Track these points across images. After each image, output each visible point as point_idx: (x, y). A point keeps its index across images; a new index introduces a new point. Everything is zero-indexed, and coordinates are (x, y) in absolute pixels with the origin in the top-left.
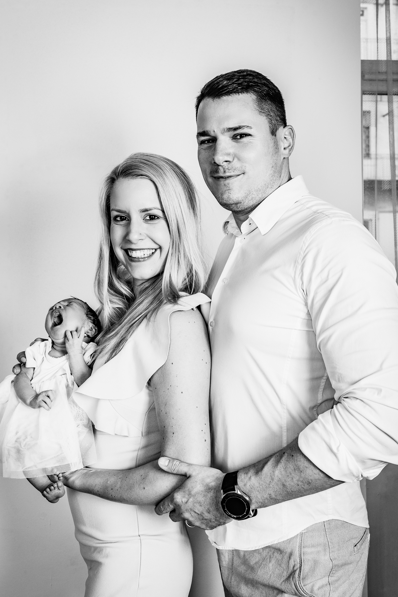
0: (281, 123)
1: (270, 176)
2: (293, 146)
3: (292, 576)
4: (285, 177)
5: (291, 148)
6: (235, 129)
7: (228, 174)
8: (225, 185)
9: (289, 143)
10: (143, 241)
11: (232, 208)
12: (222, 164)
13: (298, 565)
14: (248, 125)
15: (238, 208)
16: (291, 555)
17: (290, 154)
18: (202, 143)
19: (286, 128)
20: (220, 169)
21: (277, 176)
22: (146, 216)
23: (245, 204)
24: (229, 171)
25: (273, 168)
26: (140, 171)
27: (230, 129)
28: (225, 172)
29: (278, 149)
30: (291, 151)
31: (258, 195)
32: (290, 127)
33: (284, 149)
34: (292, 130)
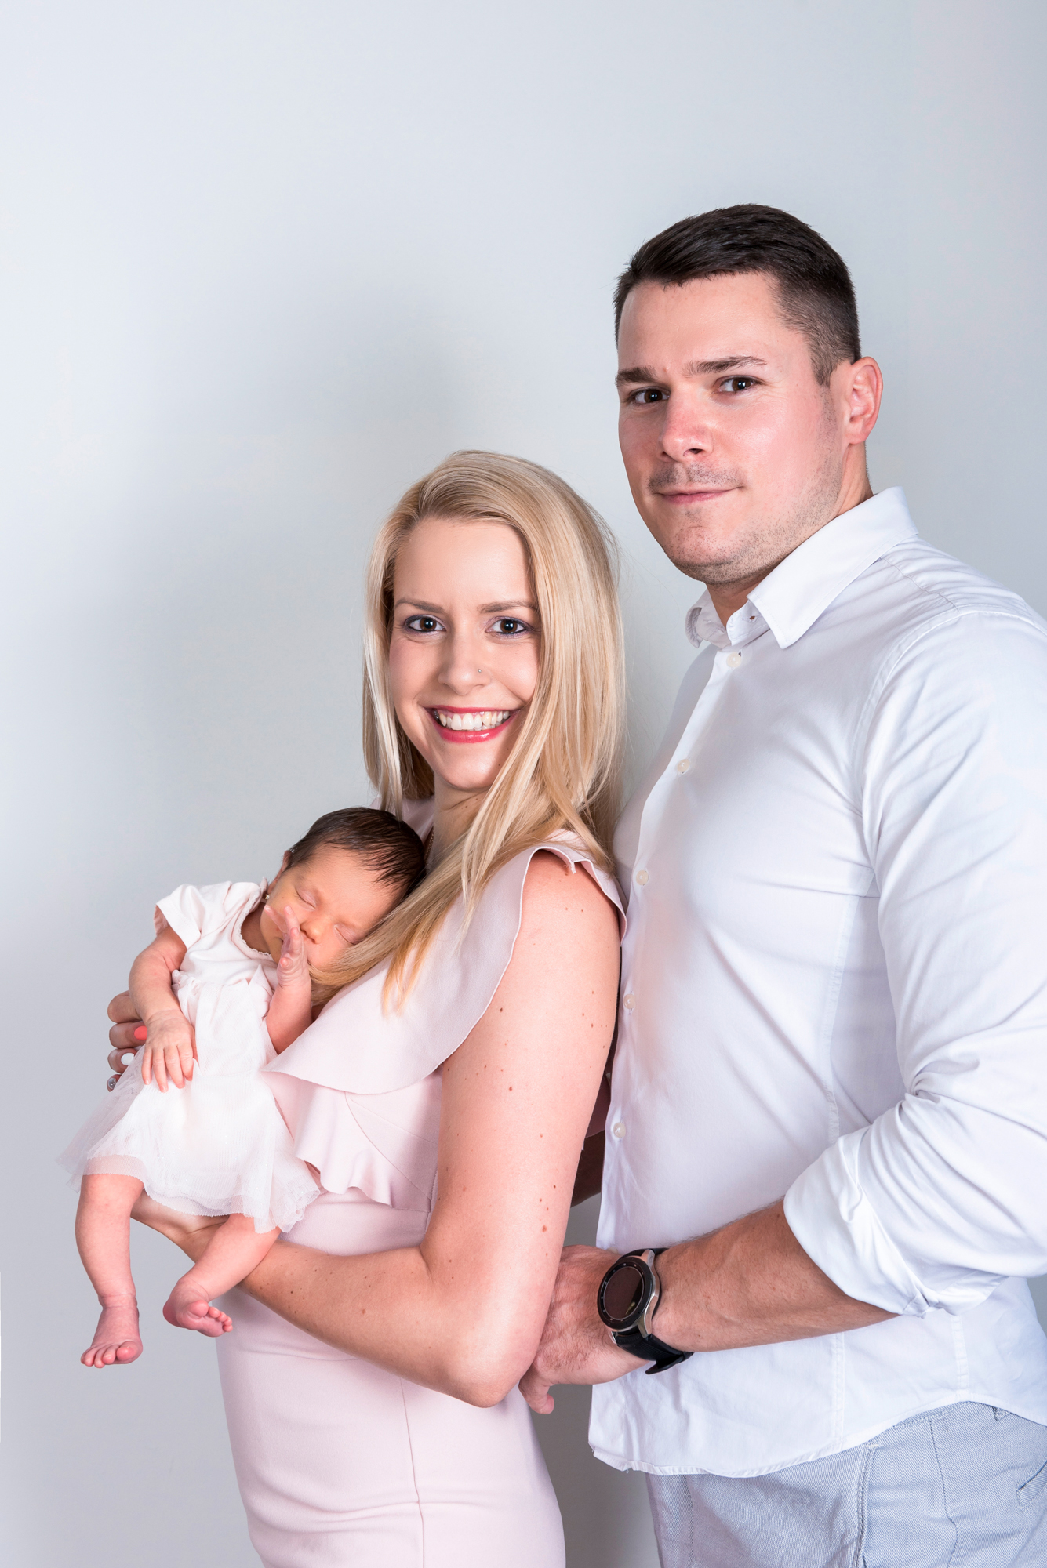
0: (843, 352)
1: (812, 494)
2: (876, 412)
3: (838, 1561)
4: (850, 493)
5: (869, 418)
6: (721, 365)
7: (698, 486)
8: (688, 514)
9: (865, 404)
10: (483, 690)
11: (706, 574)
12: (682, 458)
13: (856, 1533)
14: (754, 355)
15: (723, 576)
16: (838, 1503)
17: (867, 434)
18: (630, 398)
19: (859, 366)
20: (680, 471)
21: (831, 492)
22: (493, 621)
23: (741, 566)
24: (703, 479)
25: (820, 473)
26: (485, 501)
27: (707, 366)
28: (690, 480)
29: (835, 420)
30: (869, 427)
31: (777, 544)
32: (868, 362)
33: (852, 419)
34: (875, 370)
